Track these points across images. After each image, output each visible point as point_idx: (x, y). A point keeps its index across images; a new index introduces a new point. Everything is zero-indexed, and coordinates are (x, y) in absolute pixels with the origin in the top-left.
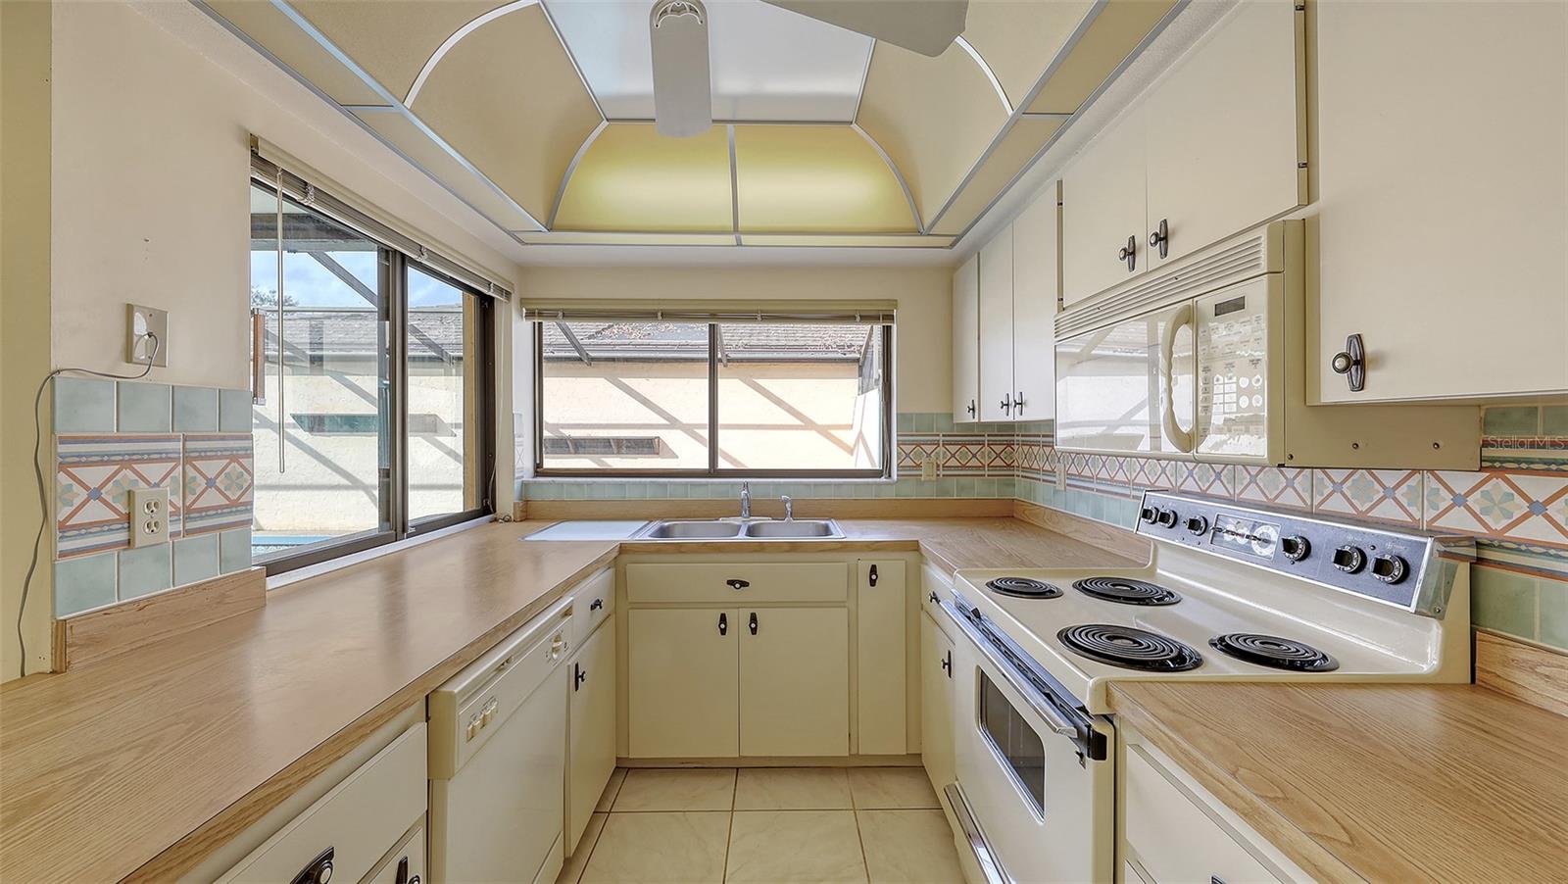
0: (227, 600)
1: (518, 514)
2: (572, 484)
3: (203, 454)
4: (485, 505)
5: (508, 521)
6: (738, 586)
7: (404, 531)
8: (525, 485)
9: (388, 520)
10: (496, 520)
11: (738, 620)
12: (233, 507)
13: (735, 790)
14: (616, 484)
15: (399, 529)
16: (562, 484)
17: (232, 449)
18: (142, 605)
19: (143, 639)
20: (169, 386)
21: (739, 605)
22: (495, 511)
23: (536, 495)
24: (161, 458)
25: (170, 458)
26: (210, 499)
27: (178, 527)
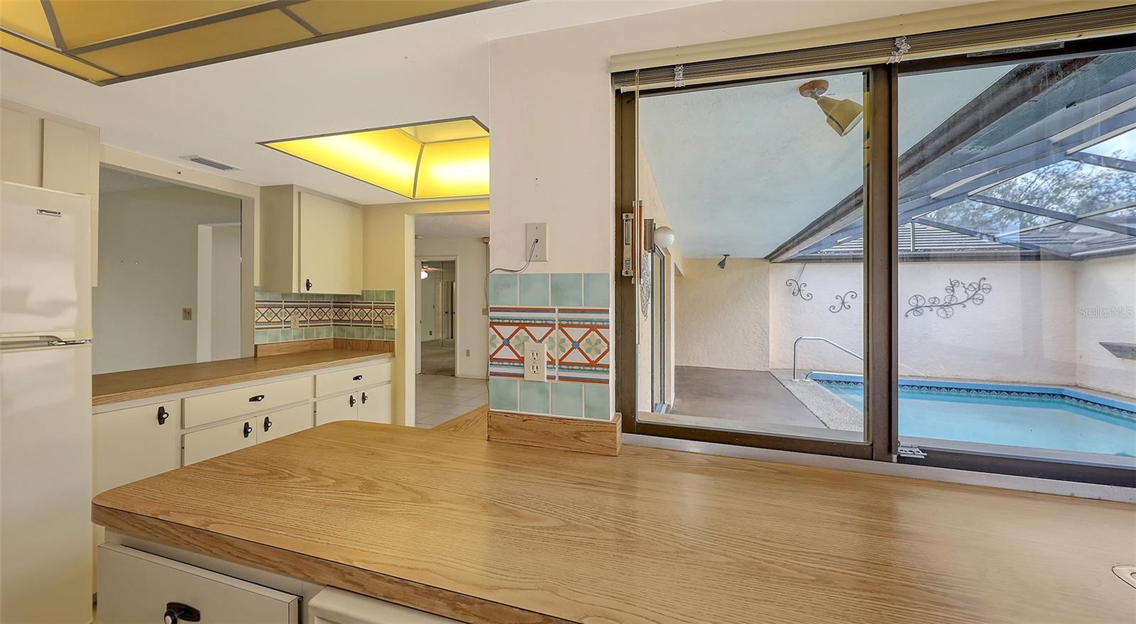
0: (582, 439)
3: (570, 323)
12: (592, 366)
17: (591, 321)
18: (525, 418)
19: (526, 441)
20: (548, 274)
24: (542, 324)
25: (548, 324)
26: (576, 357)
27: (552, 373)
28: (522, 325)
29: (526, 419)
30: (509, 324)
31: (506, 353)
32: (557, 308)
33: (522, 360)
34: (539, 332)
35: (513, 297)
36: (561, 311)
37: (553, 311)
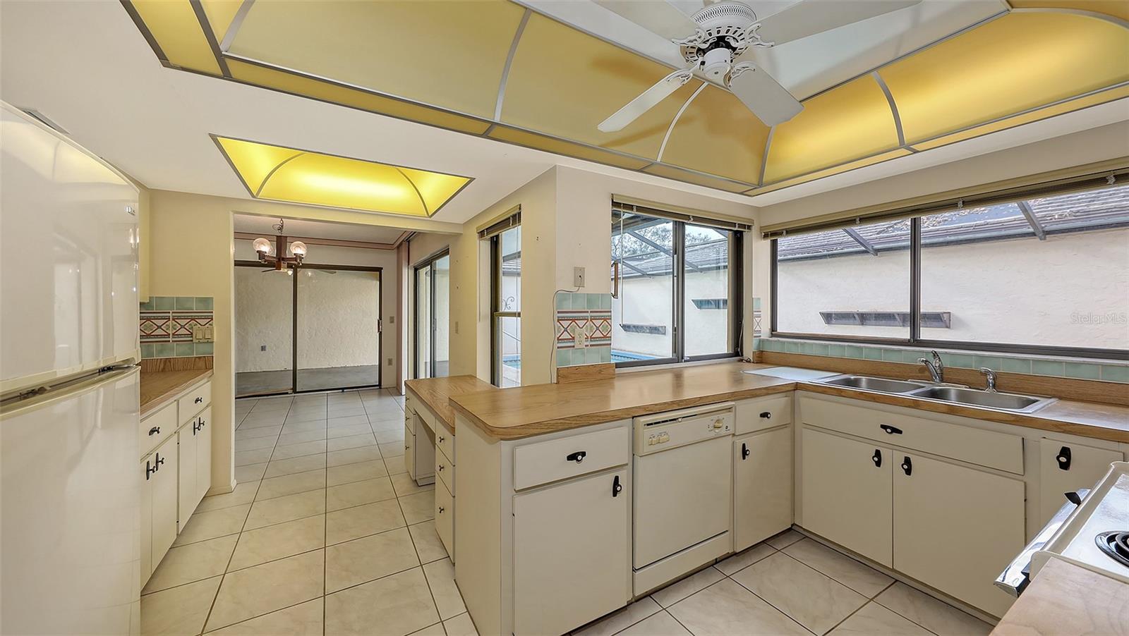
1: (756, 358)
2: (789, 343)
3: (595, 318)
4: (737, 350)
5: (749, 362)
6: (889, 430)
7: (682, 358)
8: (761, 342)
9: (675, 352)
10: (742, 360)
11: (893, 459)
12: (605, 338)
13: (884, 590)
14: (822, 345)
15: (680, 357)
16: (784, 342)
20: (585, 294)
21: (894, 447)
22: (742, 355)
23: (767, 348)
24: (583, 319)
26: (598, 334)
27: (587, 343)
28: (574, 320)
29: (577, 368)
30: (567, 320)
31: (566, 336)
32: (589, 311)
33: (573, 338)
34: (581, 323)
35: (568, 306)
36: (591, 312)
37: (588, 312)
